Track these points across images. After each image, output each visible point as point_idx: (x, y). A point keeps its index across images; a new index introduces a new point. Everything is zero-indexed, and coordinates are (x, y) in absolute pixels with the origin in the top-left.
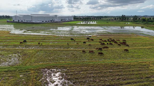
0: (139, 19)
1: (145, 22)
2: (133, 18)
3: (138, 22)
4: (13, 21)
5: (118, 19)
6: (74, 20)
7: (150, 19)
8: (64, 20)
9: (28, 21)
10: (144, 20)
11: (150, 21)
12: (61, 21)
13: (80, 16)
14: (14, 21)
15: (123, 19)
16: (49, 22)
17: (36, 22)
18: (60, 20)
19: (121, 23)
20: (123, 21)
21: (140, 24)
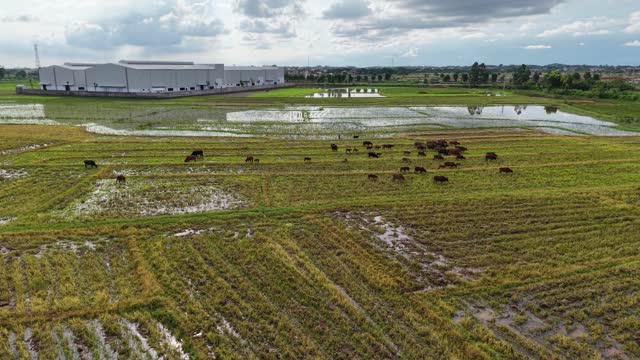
0: (536, 77)
1: (561, 90)
2: (515, 76)
3: (534, 89)
4: (42, 88)
5: (456, 77)
6: (287, 84)
7: (577, 77)
8: (250, 84)
9: (111, 90)
10: (555, 82)
11: (578, 87)
12: (240, 88)
13: (296, 66)
14: (48, 88)
15: (478, 79)
16: (194, 92)
17: (146, 91)
18: (234, 85)
19: (474, 94)
20: (477, 87)
21: (543, 96)
